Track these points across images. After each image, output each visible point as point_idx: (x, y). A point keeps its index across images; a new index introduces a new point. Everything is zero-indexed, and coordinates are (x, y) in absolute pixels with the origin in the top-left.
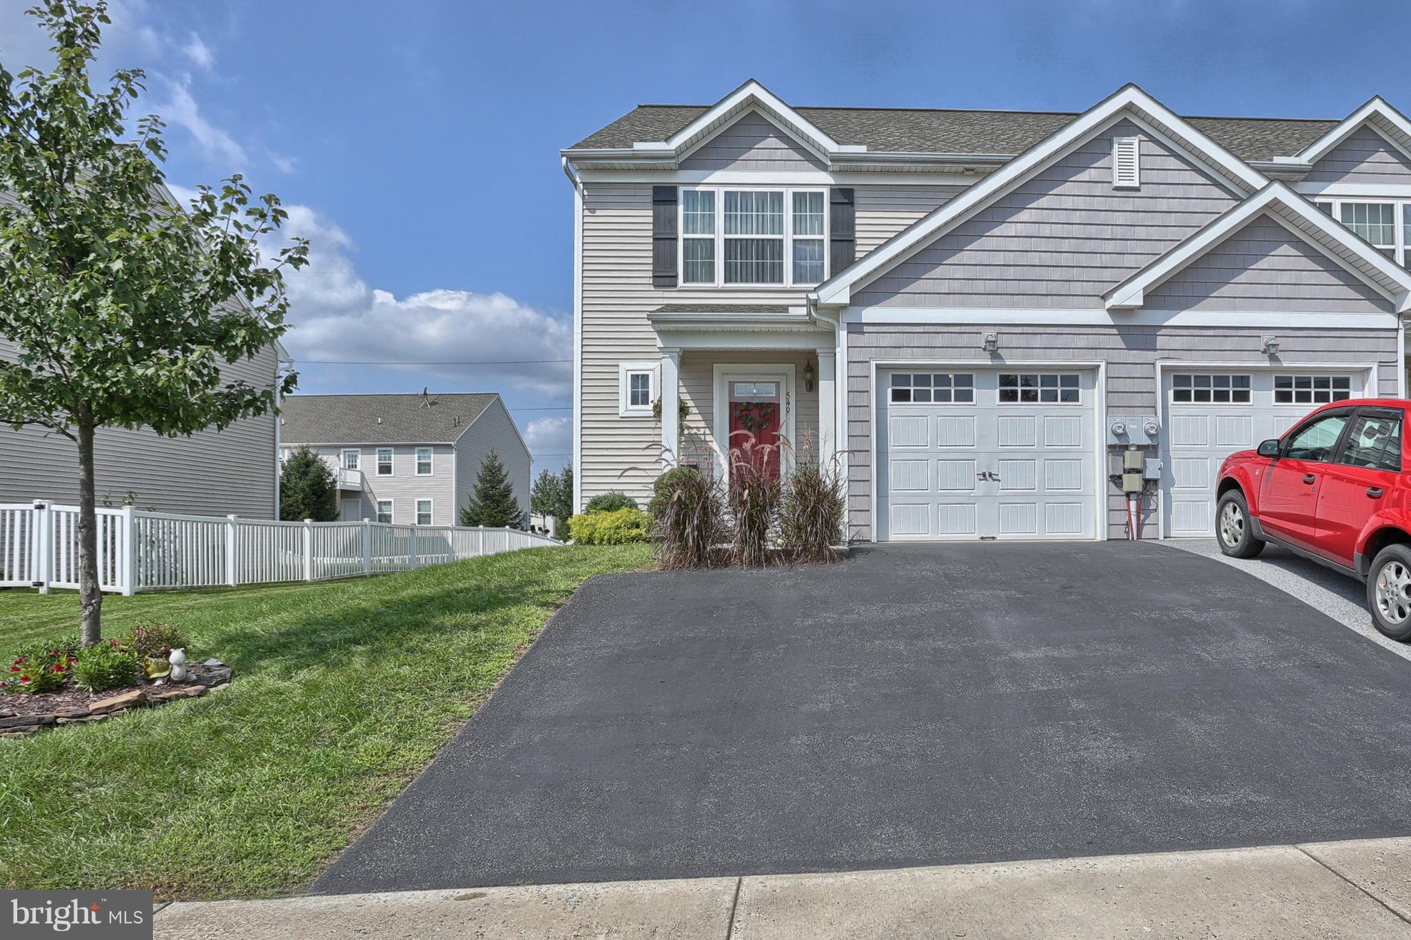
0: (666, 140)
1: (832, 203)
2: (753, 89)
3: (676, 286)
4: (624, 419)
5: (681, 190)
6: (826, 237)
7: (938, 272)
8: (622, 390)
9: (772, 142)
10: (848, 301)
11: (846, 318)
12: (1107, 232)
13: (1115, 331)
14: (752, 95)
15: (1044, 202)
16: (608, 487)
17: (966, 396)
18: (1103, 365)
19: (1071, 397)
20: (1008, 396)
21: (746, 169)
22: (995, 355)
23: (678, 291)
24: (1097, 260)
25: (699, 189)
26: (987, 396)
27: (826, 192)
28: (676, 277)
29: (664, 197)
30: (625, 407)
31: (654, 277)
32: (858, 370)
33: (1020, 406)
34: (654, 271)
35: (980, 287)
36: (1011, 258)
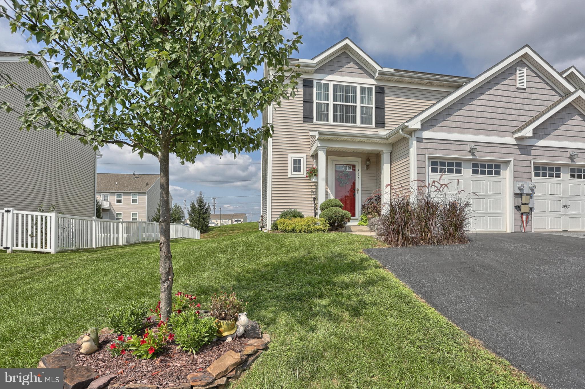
0: (313, 59)
1: (376, 92)
2: (347, 41)
3: (313, 122)
4: (290, 178)
5: (315, 82)
6: (373, 106)
7: (451, 118)
8: (289, 165)
9: (352, 65)
10: (420, 128)
11: (415, 135)
12: (514, 106)
13: (516, 147)
14: (347, 44)
15: (491, 92)
16: (289, 207)
17: (459, 171)
18: (513, 160)
19: (498, 173)
20: (475, 172)
21: (341, 75)
22: (473, 155)
23: (314, 124)
24: (510, 117)
25: (322, 82)
26: (467, 172)
27: (374, 87)
28: (313, 118)
29: (308, 84)
30: (291, 173)
31: (303, 118)
32: (421, 158)
33: (479, 177)
34: (303, 115)
35: (467, 125)
36: (479, 114)
